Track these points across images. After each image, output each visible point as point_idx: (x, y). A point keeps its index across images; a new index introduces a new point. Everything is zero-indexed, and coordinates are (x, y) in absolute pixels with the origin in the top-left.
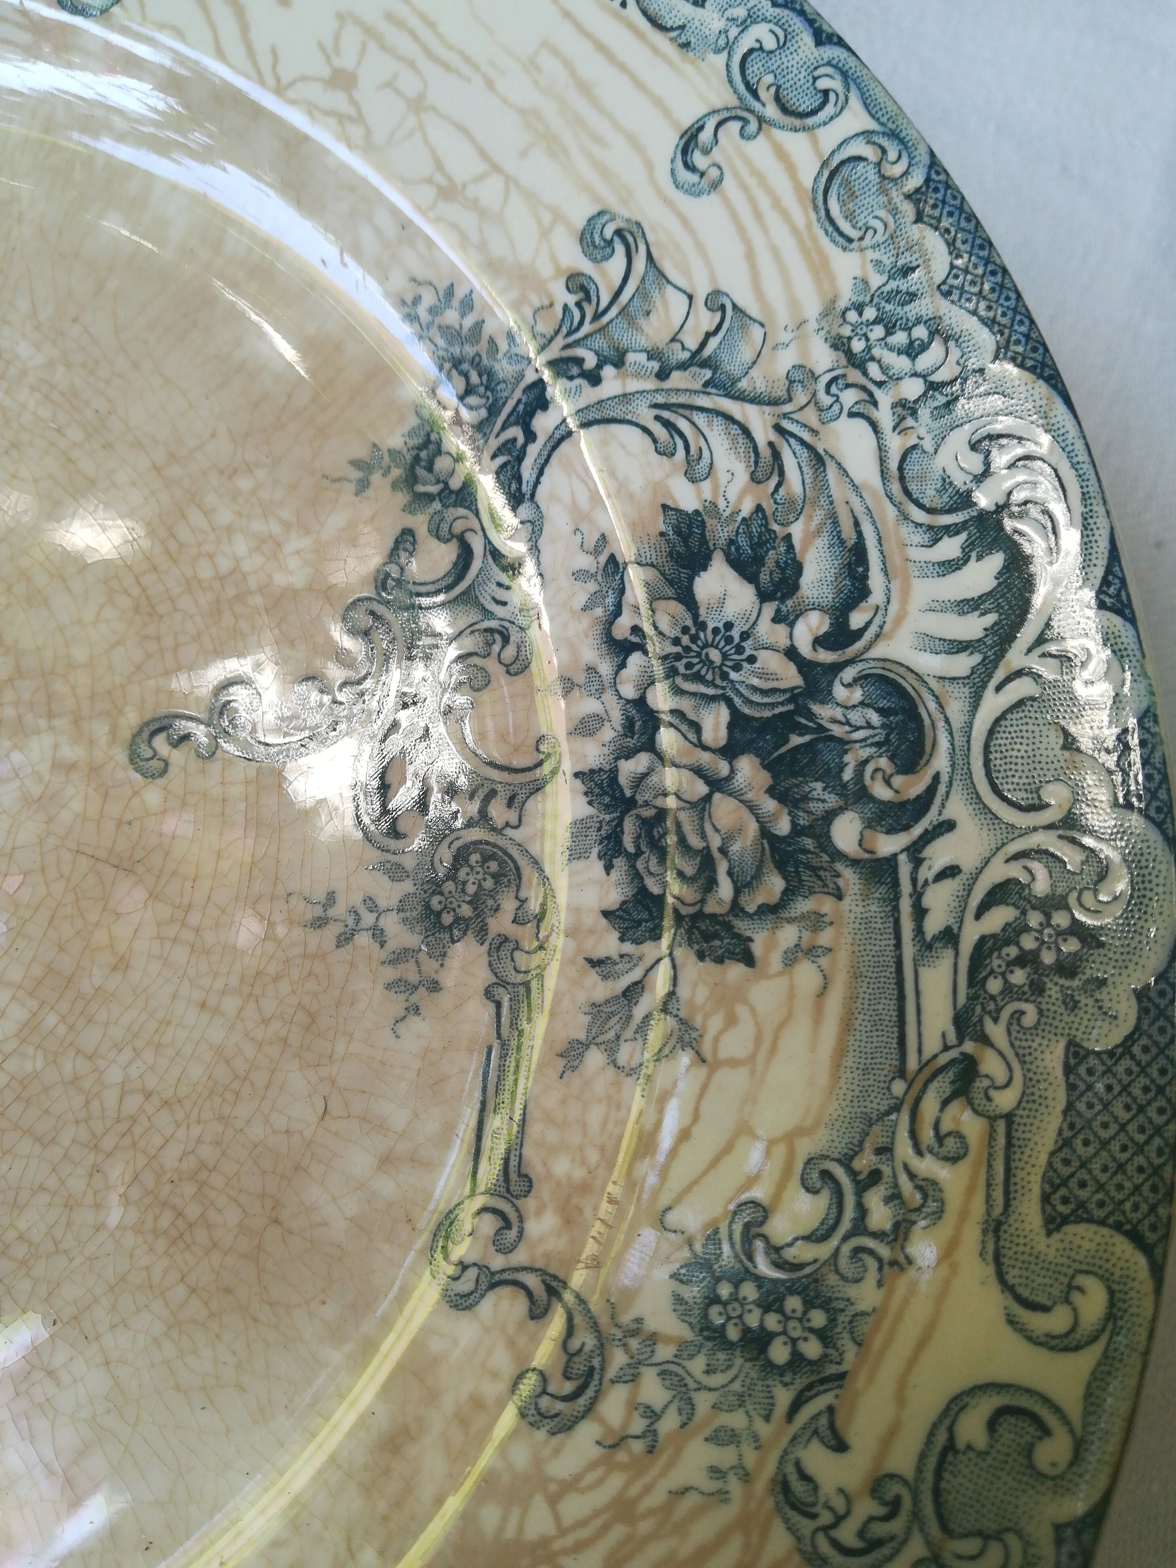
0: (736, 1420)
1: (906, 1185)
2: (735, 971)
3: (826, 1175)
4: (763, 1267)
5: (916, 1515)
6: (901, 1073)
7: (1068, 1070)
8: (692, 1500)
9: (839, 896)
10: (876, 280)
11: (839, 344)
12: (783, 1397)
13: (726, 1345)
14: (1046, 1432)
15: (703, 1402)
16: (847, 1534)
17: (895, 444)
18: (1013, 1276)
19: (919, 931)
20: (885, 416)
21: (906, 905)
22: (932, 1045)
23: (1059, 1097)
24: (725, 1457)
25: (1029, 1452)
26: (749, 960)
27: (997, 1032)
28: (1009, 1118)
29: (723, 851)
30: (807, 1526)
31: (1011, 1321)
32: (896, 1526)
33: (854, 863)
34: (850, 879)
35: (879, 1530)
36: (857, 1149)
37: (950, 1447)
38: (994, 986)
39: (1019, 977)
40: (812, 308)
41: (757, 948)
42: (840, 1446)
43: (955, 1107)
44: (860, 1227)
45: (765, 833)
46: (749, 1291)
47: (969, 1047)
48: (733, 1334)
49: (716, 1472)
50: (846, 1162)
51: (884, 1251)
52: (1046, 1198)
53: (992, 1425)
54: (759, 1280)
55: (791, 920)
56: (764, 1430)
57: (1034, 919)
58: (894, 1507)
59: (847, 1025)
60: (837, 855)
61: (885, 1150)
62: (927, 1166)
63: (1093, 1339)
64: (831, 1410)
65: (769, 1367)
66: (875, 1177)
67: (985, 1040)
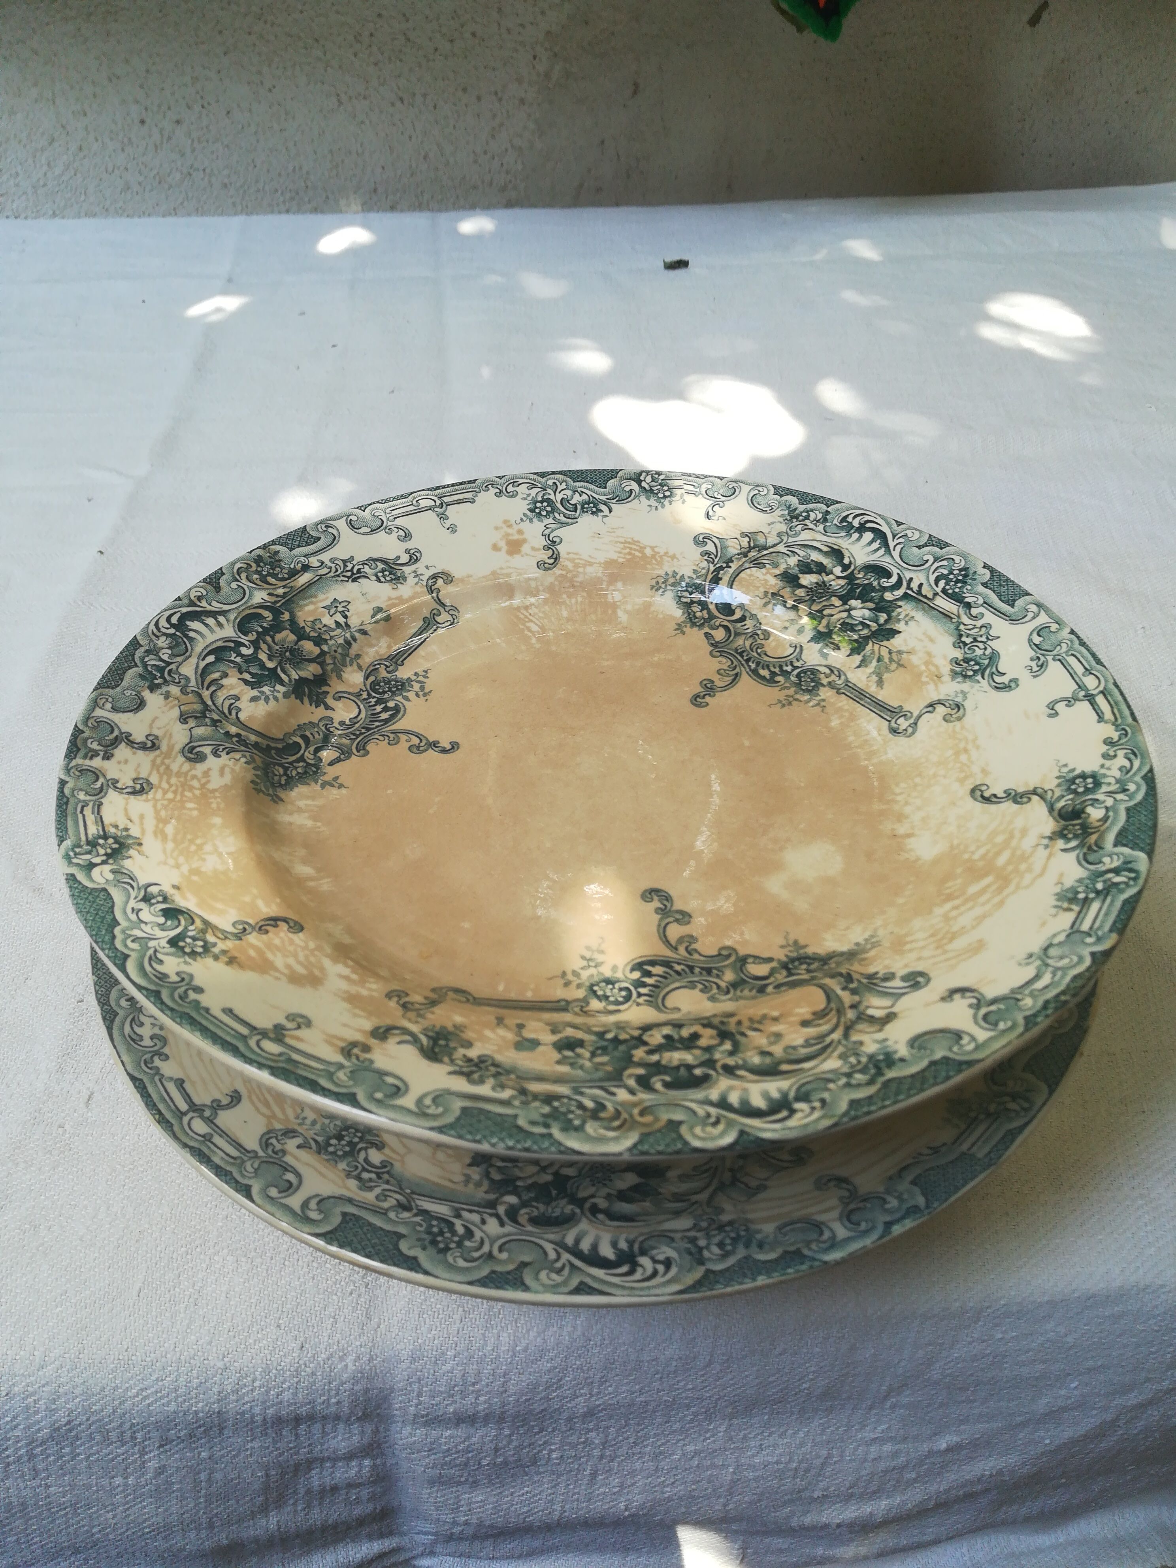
0: (318, 1127)
1: (373, 1184)
2: (468, 1161)
3: (385, 1167)
4: (360, 1145)
5: (271, 1157)
6: (413, 1193)
7: (395, 1233)
8: (299, 1111)
9: (486, 1192)
10: (759, 1236)
11: (730, 1223)
12: (319, 1139)
13: (341, 1130)
14: (280, 1192)
15: (327, 1121)
16: (273, 1141)
17: (678, 1236)
18: (332, 1200)
19: (464, 1209)
20: (692, 1234)
21: (476, 1208)
22: (419, 1203)
23: (388, 1227)
24: (308, 1122)
25: (276, 1187)
26: (470, 1165)
27: (418, 1219)
28: (385, 1214)
29: (516, 1166)
30: (279, 1133)
31: (317, 1195)
32: (270, 1152)
33: (497, 1199)
34: (492, 1196)
35: (270, 1148)
36: (392, 1176)
37: (286, 1170)
38: (435, 1223)
39: (435, 1230)
40: (750, 1216)
41: (475, 1168)
42: (299, 1147)
43: (395, 1202)
44: (364, 1169)
45: (520, 1178)
46: (356, 1140)
47: (415, 1211)
48: (344, 1133)
49: (305, 1118)
50: (388, 1172)
51: (355, 1173)
52: (354, 1215)
53: (288, 1181)
54: (358, 1143)
55: (481, 1179)
56: (312, 1132)
57: (456, 1239)
58: (276, 1153)
59: (437, 1184)
60: (502, 1195)
61: (387, 1182)
62: (377, 1191)
63: (303, 1211)
64: (310, 1148)
65: (330, 1138)
66: (379, 1177)
67: (416, 1215)
